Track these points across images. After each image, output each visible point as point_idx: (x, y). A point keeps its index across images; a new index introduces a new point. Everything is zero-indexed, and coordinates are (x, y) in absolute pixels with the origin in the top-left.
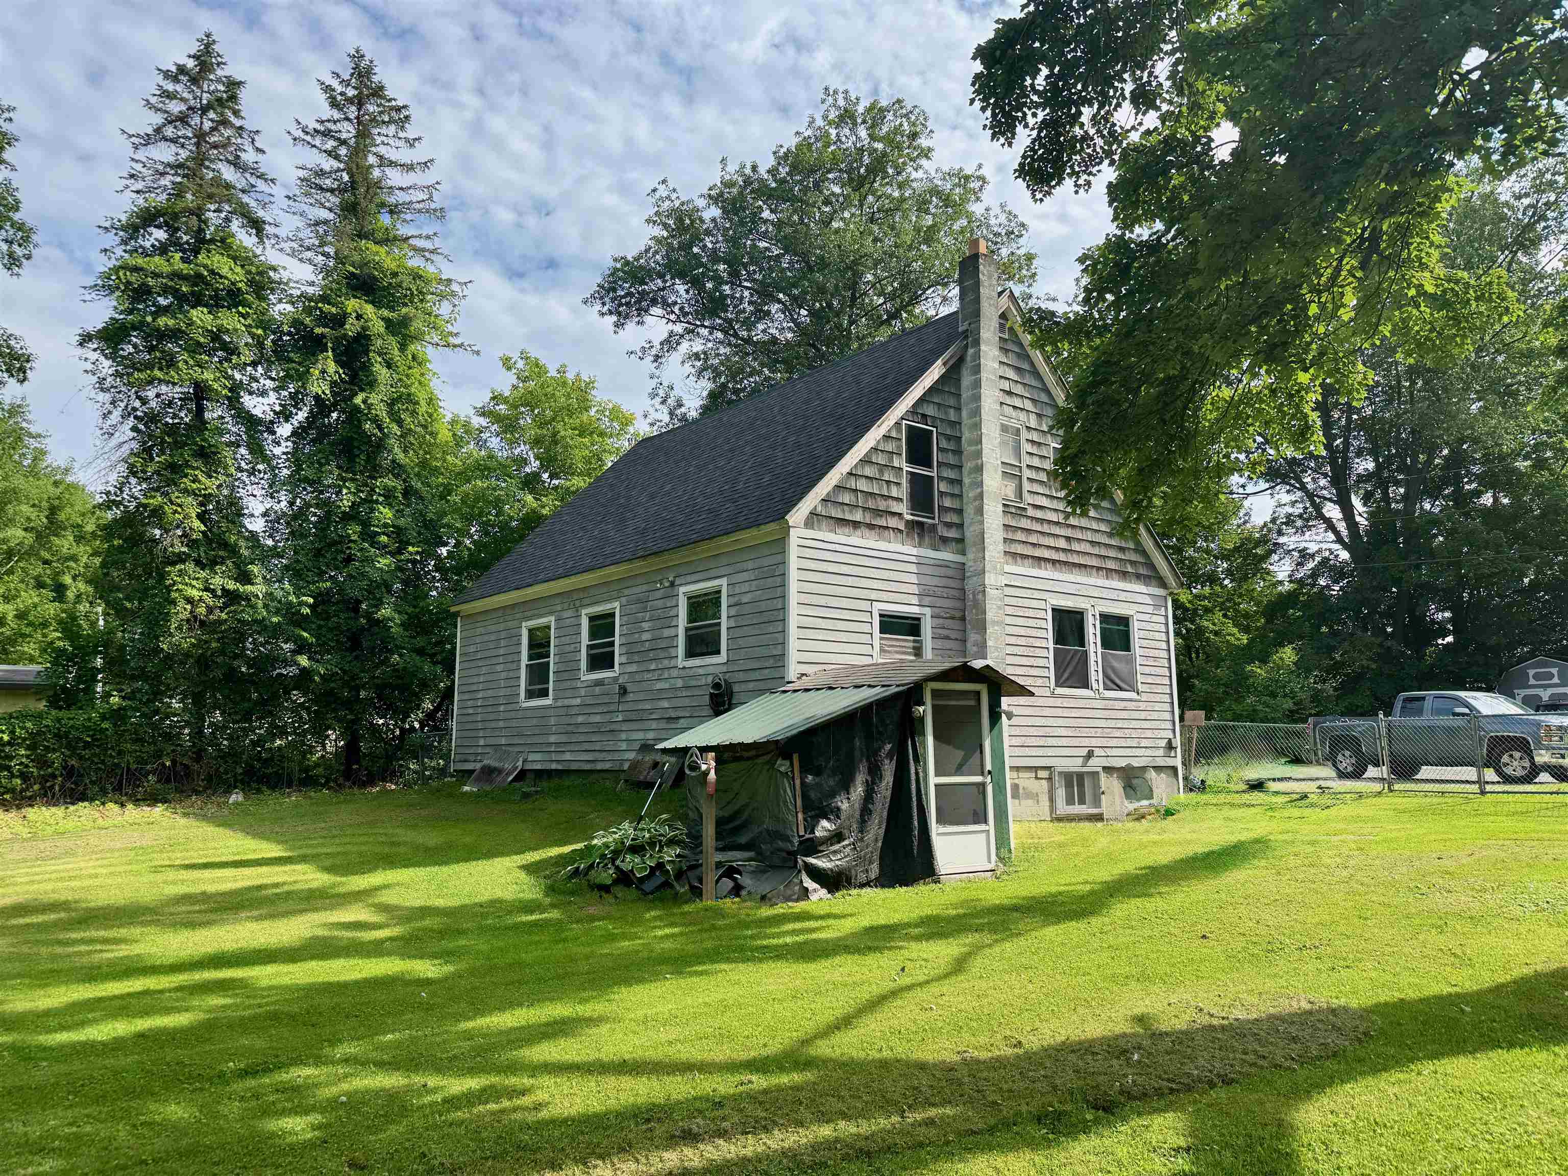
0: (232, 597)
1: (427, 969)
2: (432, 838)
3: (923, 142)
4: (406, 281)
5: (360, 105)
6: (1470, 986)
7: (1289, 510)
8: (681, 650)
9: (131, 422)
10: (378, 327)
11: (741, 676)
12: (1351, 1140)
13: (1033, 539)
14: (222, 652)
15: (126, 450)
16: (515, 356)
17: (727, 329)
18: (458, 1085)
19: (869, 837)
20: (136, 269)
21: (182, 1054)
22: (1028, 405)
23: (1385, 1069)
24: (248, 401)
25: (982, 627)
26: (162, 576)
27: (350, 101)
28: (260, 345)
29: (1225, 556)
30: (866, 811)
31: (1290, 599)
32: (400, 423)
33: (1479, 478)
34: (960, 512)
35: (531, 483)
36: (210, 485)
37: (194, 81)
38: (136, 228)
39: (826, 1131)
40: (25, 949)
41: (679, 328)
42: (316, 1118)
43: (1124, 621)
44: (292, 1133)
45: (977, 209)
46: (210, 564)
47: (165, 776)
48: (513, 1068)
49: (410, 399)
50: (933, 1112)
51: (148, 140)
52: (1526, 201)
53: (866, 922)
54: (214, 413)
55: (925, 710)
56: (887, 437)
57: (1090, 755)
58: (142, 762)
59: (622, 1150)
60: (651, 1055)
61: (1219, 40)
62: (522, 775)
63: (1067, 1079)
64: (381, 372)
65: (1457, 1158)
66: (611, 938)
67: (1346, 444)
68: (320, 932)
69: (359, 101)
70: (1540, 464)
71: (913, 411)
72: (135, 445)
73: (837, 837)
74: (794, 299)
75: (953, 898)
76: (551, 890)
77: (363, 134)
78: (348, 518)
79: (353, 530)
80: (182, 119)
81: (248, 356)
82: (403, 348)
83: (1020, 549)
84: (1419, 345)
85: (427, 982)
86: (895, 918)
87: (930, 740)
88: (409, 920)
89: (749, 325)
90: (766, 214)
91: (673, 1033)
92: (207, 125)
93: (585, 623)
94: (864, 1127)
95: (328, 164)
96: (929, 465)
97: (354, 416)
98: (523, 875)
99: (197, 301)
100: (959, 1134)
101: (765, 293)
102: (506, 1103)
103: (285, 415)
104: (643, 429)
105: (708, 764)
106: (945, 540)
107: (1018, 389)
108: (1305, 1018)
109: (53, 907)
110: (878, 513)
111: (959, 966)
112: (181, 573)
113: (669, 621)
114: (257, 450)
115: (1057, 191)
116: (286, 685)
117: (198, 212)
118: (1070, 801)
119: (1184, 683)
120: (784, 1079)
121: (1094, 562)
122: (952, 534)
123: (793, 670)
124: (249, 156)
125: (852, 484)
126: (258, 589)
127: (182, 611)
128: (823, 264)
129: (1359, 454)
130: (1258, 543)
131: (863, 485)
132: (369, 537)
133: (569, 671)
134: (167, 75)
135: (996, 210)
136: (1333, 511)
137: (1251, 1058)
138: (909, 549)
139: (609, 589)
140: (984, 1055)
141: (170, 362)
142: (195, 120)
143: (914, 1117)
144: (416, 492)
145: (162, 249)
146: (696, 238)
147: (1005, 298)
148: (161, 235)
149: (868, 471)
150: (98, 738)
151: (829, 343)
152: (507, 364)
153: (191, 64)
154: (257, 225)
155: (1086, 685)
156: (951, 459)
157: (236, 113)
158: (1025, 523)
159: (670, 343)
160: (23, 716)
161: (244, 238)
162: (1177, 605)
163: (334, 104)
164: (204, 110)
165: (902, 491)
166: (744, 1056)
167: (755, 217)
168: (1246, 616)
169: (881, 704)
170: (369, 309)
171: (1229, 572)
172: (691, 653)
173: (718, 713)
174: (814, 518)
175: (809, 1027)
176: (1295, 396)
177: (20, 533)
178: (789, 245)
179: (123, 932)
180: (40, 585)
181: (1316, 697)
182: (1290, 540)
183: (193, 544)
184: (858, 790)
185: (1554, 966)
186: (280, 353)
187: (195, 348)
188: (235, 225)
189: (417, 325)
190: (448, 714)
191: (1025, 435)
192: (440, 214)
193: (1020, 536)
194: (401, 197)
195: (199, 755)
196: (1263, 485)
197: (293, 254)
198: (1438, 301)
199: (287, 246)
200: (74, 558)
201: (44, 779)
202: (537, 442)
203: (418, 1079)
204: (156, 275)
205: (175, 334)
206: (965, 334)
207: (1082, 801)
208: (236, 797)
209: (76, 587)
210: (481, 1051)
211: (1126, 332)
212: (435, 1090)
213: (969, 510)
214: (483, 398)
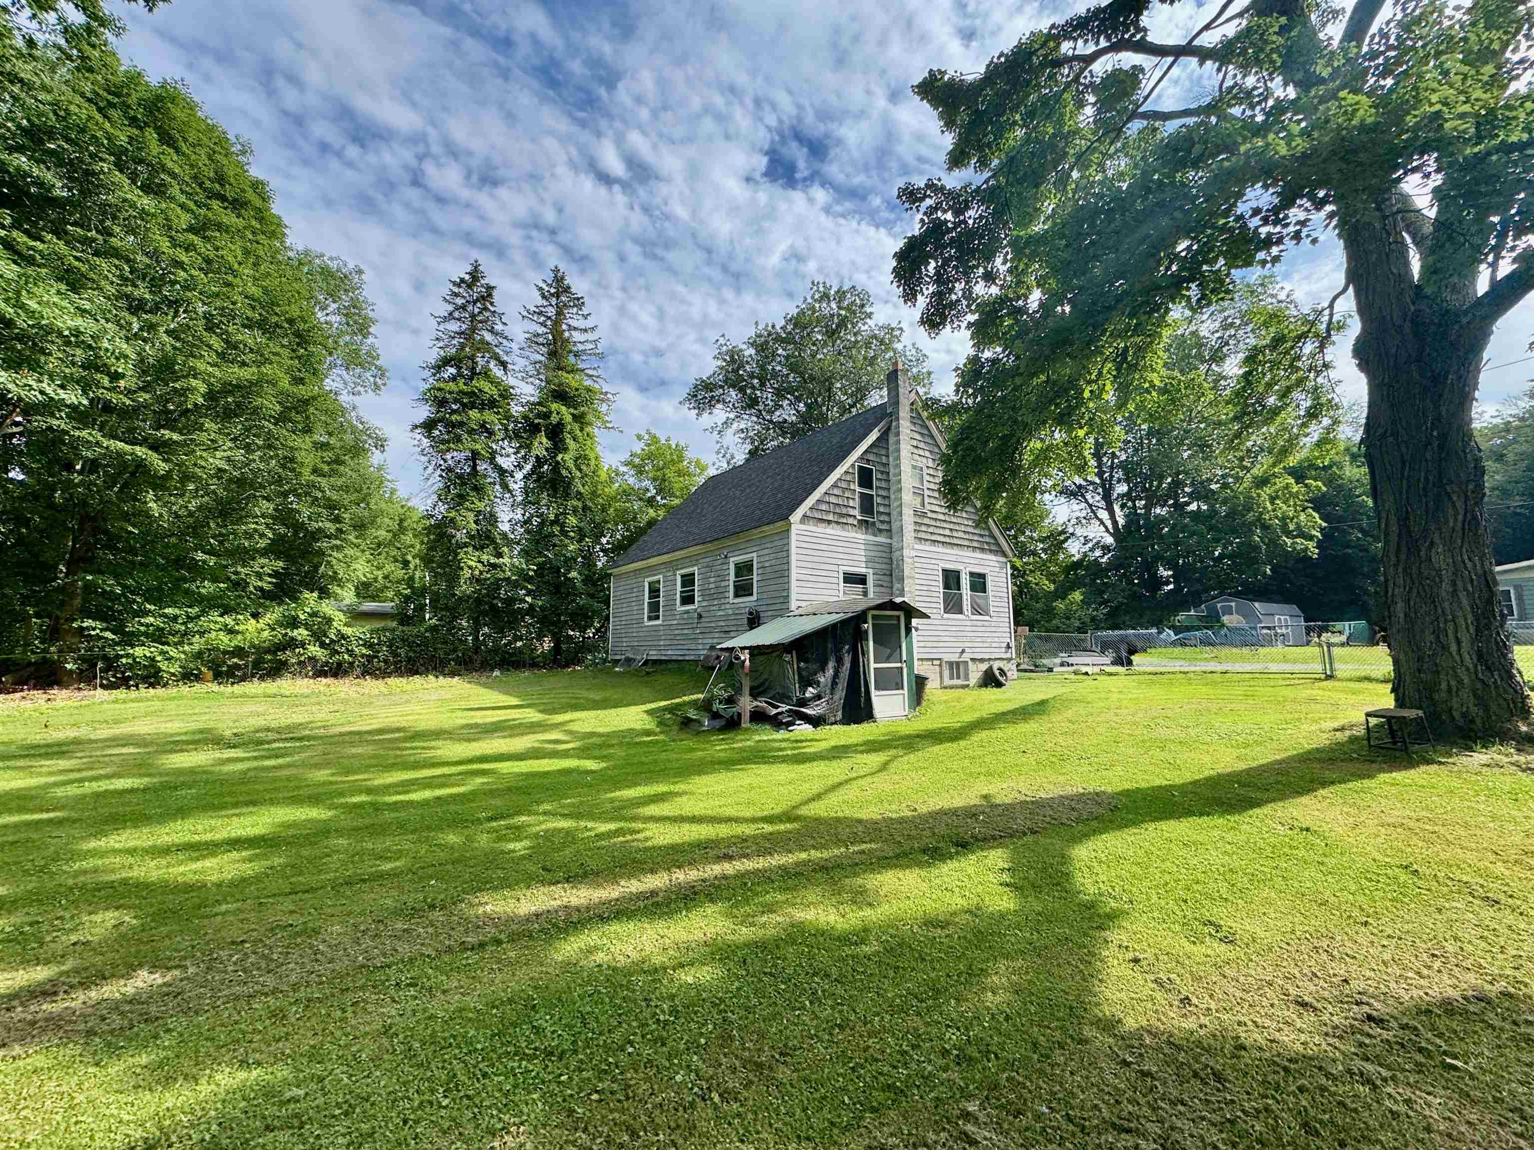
0: (494, 566)
1: (591, 765)
2: (596, 696)
3: (868, 309)
4: (583, 393)
5: (558, 297)
6: (1178, 781)
7: (1078, 514)
8: (731, 594)
9: (439, 472)
10: (568, 418)
11: (764, 608)
12: (1104, 867)
13: (931, 530)
14: (488, 595)
15: (436, 488)
16: (643, 433)
17: (759, 415)
18: (604, 827)
19: (836, 697)
20: (440, 389)
21: (458, 808)
22: (927, 454)
23: (1126, 826)
24: (500, 460)
25: (902, 580)
26: (457, 554)
27: (552, 295)
28: (506, 430)
29: (1042, 540)
30: (834, 683)
31: (1078, 565)
32: (580, 470)
33: (1190, 495)
34: (889, 514)
35: (651, 502)
36: (480, 506)
37: (470, 286)
38: (439, 367)
39: (804, 856)
40: (381, 752)
41: (732, 416)
42: (526, 843)
43: (983, 576)
44: (514, 851)
45: (899, 346)
46: (481, 548)
47: (458, 662)
48: (634, 819)
49: (586, 457)
50: (863, 846)
51: (445, 319)
52: (1217, 335)
53: (833, 743)
54: (482, 466)
55: (868, 626)
56: (846, 472)
57: (963, 652)
58: (447, 654)
59: (690, 864)
60: (710, 812)
61: (1032, 240)
62: (646, 662)
63: (941, 830)
64: (571, 444)
65: (1167, 877)
66: (692, 750)
67: (1111, 476)
68: (536, 745)
69: (557, 295)
70: (1225, 486)
71: (861, 458)
72: (441, 485)
73: (818, 697)
74: (796, 398)
75: (883, 730)
76: (660, 724)
77: (559, 313)
78: (553, 523)
79: (556, 529)
80: (463, 308)
81: (500, 436)
82: (582, 430)
83: (923, 535)
84: (1151, 415)
85: (592, 772)
86: (850, 741)
87: (871, 643)
88: (583, 738)
89: (770, 412)
90: (780, 351)
91: (723, 801)
92: (476, 311)
93: (679, 579)
94: (826, 854)
95: (541, 330)
96: (871, 488)
97: (556, 468)
98: (645, 716)
99: (473, 406)
100: (879, 859)
101: (779, 394)
102: (629, 837)
103: (520, 467)
104: (712, 472)
105: (745, 656)
106: (880, 531)
107: (922, 445)
108: (1080, 798)
109: (398, 730)
110: (842, 515)
111: (884, 767)
112: (466, 553)
113: (723, 578)
114: (505, 487)
115: (943, 332)
116: (523, 613)
117: (472, 358)
118: (952, 678)
119: (1017, 613)
120: (782, 827)
121: (966, 543)
122: (884, 527)
123: (793, 605)
124: (499, 327)
125: (827, 499)
126: (506, 560)
127: (467, 573)
128: (812, 378)
129: (1119, 481)
130: (1060, 533)
131: (833, 500)
132: (564, 533)
133: (671, 605)
134: (454, 283)
135: (910, 347)
136: (1104, 515)
137: (1048, 819)
138: (861, 536)
139: (692, 560)
140: (894, 816)
141: (458, 439)
142: (470, 308)
143: (852, 849)
144: (590, 509)
145: (454, 379)
146: (741, 366)
147: (913, 394)
148: (452, 371)
149: (836, 492)
150: (425, 642)
151: (817, 422)
152: (639, 437)
153: (467, 277)
154: (503, 364)
155: (961, 612)
156: (884, 485)
157: (492, 304)
158: (926, 521)
159: (727, 423)
160: (384, 629)
161: (497, 372)
162: (1014, 567)
163: (544, 297)
164: (475, 302)
165: (856, 503)
166: (760, 814)
167: (774, 354)
168: (1054, 574)
169: (843, 622)
170: (564, 408)
171: (1044, 550)
172: (737, 595)
173: (751, 628)
174: (805, 518)
175: (797, 799)
176: (1077, 445)
177: (384, 533)
178: (793, 368)
179: (433, 744)
180: (396, 561)
181: (1093, 619)
182: (1079, 531)
183: (472, 537)
184: (830, 672)
185: (1229, 770)
186: (517, 435)
187: (471, 432)
188: (492, 364)
189: (590, 417)
190: (607, 629)
191: (925, 471)
192: (601, 356)
193: (924, 528)
194: (580, 347)
195: (477, 650)
196: (1063, 500)
197: (523, 379)
198: (1163, 391)
199: (519, 375)
200: (412, 546)
201: (396, 663)
202: (654, 479)
203: (583, 824)
204: (450, 393)
205: (461, 424)
206: (891, 415)
207: (958, 678)
208: (497, 673)
209: (414, 562)
210: (615, 809)
211: (979, 409)
212: (590, 830)
213: (894, 513)
214: (626, 456)
